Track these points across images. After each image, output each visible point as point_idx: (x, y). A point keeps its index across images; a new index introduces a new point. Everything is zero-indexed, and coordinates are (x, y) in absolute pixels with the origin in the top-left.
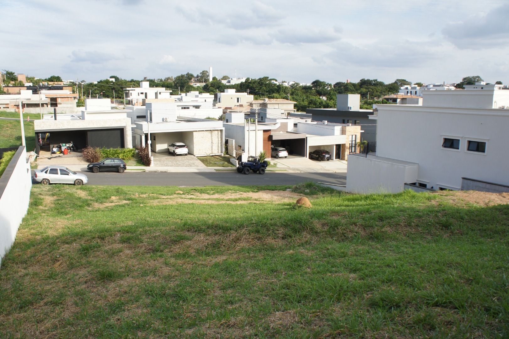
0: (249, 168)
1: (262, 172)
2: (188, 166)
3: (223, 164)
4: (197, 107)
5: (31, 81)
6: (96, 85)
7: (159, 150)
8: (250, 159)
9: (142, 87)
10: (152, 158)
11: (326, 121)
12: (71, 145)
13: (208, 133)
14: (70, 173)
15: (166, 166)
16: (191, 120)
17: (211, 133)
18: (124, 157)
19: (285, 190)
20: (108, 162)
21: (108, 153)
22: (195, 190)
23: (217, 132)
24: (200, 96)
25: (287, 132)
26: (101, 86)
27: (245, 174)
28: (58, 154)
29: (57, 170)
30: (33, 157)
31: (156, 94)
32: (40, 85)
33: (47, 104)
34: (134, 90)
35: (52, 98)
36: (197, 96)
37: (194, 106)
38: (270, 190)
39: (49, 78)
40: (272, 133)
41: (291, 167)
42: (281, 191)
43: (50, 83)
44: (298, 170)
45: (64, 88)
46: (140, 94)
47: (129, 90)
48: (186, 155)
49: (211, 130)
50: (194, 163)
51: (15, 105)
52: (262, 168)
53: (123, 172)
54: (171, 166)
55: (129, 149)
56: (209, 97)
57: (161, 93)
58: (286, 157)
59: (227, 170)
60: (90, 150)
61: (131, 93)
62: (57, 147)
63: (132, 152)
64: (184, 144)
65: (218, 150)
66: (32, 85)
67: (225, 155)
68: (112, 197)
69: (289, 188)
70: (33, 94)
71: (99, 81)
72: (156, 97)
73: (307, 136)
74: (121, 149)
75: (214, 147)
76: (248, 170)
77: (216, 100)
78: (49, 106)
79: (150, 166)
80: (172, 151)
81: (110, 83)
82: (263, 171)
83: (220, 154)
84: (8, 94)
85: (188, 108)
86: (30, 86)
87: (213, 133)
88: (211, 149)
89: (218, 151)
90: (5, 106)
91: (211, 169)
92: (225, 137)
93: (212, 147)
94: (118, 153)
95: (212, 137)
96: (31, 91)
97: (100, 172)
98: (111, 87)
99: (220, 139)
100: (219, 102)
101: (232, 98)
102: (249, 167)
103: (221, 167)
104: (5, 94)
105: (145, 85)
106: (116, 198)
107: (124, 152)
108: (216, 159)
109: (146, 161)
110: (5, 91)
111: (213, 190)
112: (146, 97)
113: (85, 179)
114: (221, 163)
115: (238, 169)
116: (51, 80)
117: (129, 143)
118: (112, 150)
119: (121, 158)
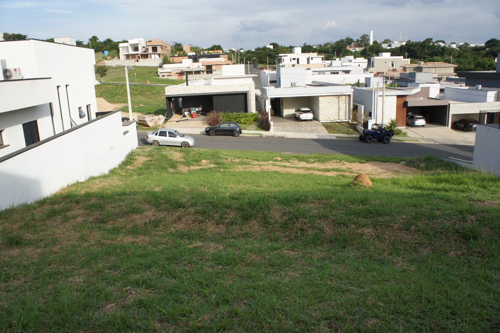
0: (371, 137)
1: (386, 142)
2: (310, 132)
3: (348, 131)
4: (347, 72)
5: (194, 51)
6: (253, 52)
7: (286, 115)
8: (375, 127)
9: (294, 53)
10: (272, 123)
11: (480, 86)
12: (201, 109)
13: (335, 99)
14: (178, 136)
15: (287, 131)
16: (322, 84)
17: (338, 98)
18: (246, 121)
19: (399, 163)
20: (225, 126)
21: (231, 117)
22: (296, 157)
23: (344, 97)
24: (354, 61)
25: (429, 98)
26: (258, 53)
27: (367, 142)
28: (188, 117)
29: (166, 132)
30: (161, 120)
31: (308, 59)
32: (201, 54)
33: (203, 71)
34: (287, 56)
35: (207, 65)
36: (350, 61)
37: (343, 71)
38: (381, 161)
39: (211, 48)
40: (408, 99)
41: (426, 137)
42: (394, 163)
43: (211, 52)
44: (432, 140)
45: (220, 55)
46: (292, 59)
47: (281, 56)
48: (311, 120)
49: (338, 95)
50: (317, 129)
51: (177, 73)
52: (387, 137)
53: (239, 136)
54: (291, 131)
55: (251, 114)
56: (363, 62)
57: (313, 58)
58: (423, 126)
59: (349, 138)
60: (212, 115)
61: (283, 59)
62: (188, 111)
63: (255, 116)
64: (310, 110)
65: (346, 116)
66: (194, 55)
67: (352, 121)
68: (203, 160)
69: (405, 161)
70: (193, 62)
71: (256, 48)
72: (308, 62)
73: (450, 102)
74: (244, 113)
75: (341, 113)
76: (370, 139)
77: (370, 64)
78: (205, 73)
79: (270, 131)
80: (298, 116)
81: (267, 50)
82: (388, 140)
83: (347, 121)
84: (172, 63)
85: (338, 73)
86: (193, 55)
87: (340, 98)
88: (337, 115)
89: (346, 118)
90: (168, 74)
91: (333, 136)
92: (353, 102)
93: (339, 113)
94: (240, 118)
95: (339, 102)
96: (191, 60)
97: (216, 135)
98: (267, 53)
99: (347, 105)
100: (373, 67)
101: (386, 62)
102: (372, 135)
103: (345, 134)
104: (170, 63)
105: (298, 50)
106: (206, 162)
107: (247, 116)
108: (342, 126)
109: (266, 127)
110: (171, 60)
111: (315, 158)
112: (298, 63)
113: (191, 142)
114: (346, 130)
115: (361, 137)
116: (212, 49)
117: (252, 108)
118: (235, 114)
119: (242, 122)
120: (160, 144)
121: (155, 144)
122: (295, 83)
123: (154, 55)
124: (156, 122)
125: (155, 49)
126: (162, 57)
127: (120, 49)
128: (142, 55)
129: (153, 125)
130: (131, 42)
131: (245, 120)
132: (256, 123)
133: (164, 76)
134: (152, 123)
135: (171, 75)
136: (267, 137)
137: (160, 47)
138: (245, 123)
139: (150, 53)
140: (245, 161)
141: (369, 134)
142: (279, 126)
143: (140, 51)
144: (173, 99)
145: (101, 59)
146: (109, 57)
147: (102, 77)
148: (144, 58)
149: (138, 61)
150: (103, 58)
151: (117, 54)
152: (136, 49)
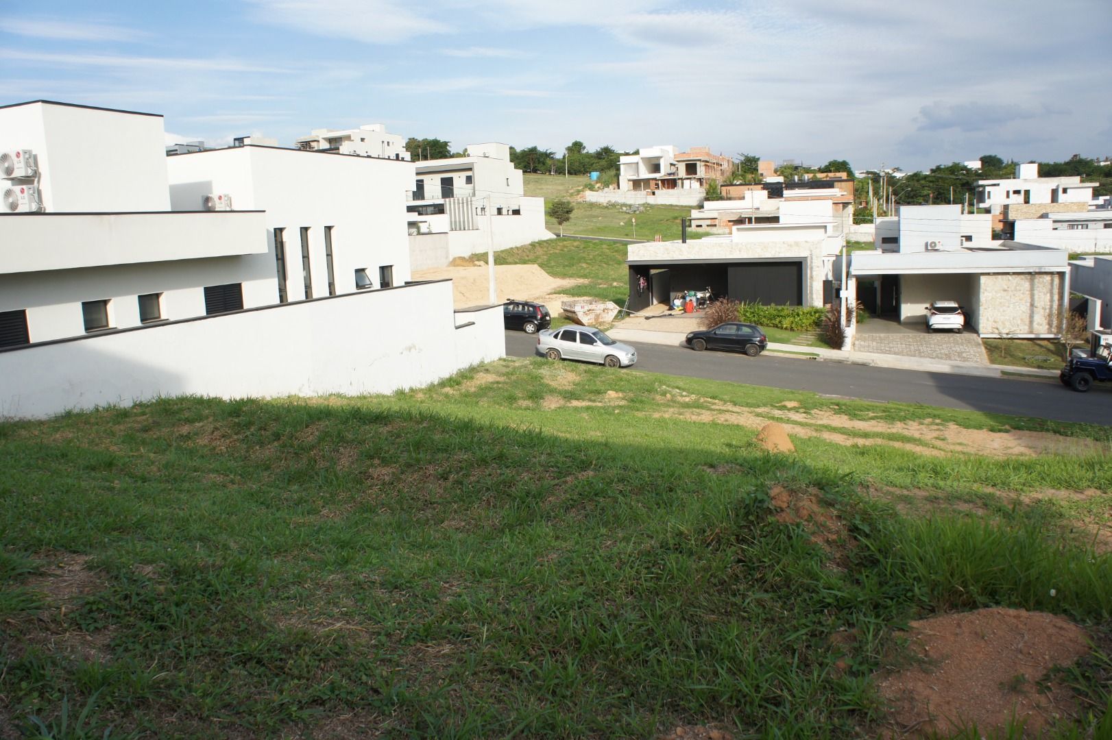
0: (1087, 376)
2: (941, 358)
3: (1046, 361)
5: (782, 174)
6: (926, 177)
7: (907, 318)
9: (1019, 178)
12: (708, 295)
13: (1025, 283)
14: (598, 342)
15: (884, 352)
17: (1032, 281)
18: (794, 325)
20: (730, 331)
21: (762, 314)
22: (837, 405)
23: (1048, 278)
26: (938, 179)
28: (678, 310)
29: (575, 333)
30: (610, 312)
31: (1054, 193)
32: (794, 180)
34: (998, 185)
39: (826, 166)
43: (820, 175)
45: (836, 184)
46: (1011, 193)
47: (984, 186)
48: (958, 331)
49: (1030, 273)
50: (962, 353)
51: (729, 221)
53: (755, 354)
54: (896, 353)
55: (810, 309)
57: (1068, 190)
60: (716, 307)
61: (989, 192)
62: (683, 297)
63: (818, 315)
64: (956, 305)
65: (1049, 324)
66: (782, 181)
67: (1065, 338)
70: (769, 197)
71: (934, 168)
72: (1053, 200)
74: (792, 308)
75: (1036, 317)
76: (1086, 381)
79: (843, 349)
81: (958, 171)
83: (1052, 336)
84: (725, 200)
87: (1036, 281)
88: (1027, 323)
89: (1049, 329)
90: (709, 222)
91: (995, 370)
92: (1073, 290)
93: (1031, 317)
94: (782, 316)
95: (1032, 289)
96: (766, 192)
97: (707, 349)
98: (960, 180)
99: (1056, 297)
102: (1092, 372)
103: (1034, 367)
104: (721, 198)
105: (1029, 171)
106: (616, 395)
107: (798, 315)
108: (1037, 348)
109: (834, 338)
110: (724, 194)
111: (884, 411)
112: (1027, 201)
113: (624, 357)
114: (1041, 357)
115: (1063, 375)
116: (826, 170)
117: (814, 296)
118: (771, 309)
119: (785, 326)
120: (563, 357)
121: (553, 356)
122: (935, 243)
123: (689, 181)
124: (597, 316)
125: (691, 168)
126: (706, 186)
127: (622, 167)
128: (663, 181)
129: (590, 321)
130: (646, 153)
131: (792, 322)
132: (818, 331)
133: (701, 226)
134: (589, 317)
135: (715, 225)
136: (827, 362)
137: (703, 163)
138: (792, 329)
139: (680, 177)
140: (705, 402)
141: (1086, 370)
142: (873, 340)
143: (662, 174)
144: (653, 272)
145: (581, 188)
146: (598, 185)
147: (560, 223)
148: (668, 188)
149: (654, 193)
150: (586, 186)
151: (615, 179)
152: (656, 168)
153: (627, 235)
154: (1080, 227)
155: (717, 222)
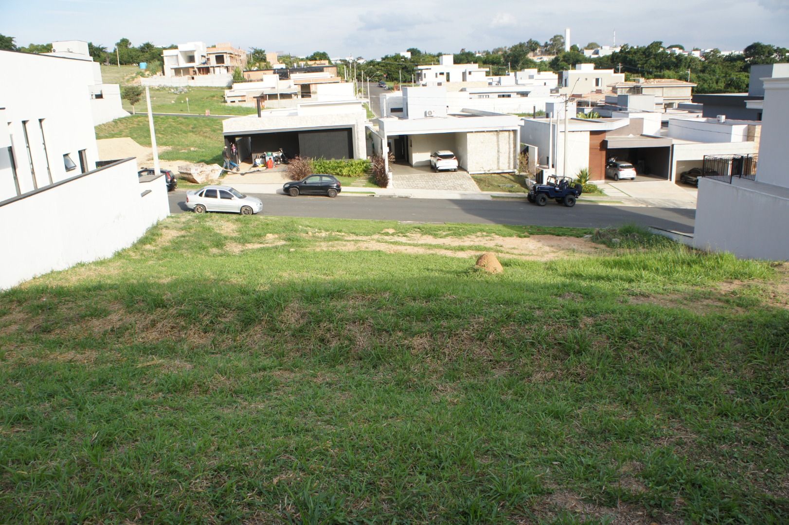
0: (545, 196)
1: (569, 204)
2: (451, 189)
3: (512, 187)
4: (524, 94)
5: (284, 62)
6: (378, 63)
7: (417, 162)
8: (553, 181)
9: (442, 64)
10: (390, 175)
11: (723, 117)
12: (281, 154)
13: (493, 136)
14: (235, 196)
15: (415, 188)
18: (350, 173)
19: (581, 237)
20: (314, 180)
21: (327, 166)
22: (419, 228)
23: (507, 133)
24: (536, 76)
25: (642, 135)
26: (387, 64)
27: (539, 205)
28: (261, 167)
29: (215, 191)
30: (216, 172)
31: (464, 74)
32: (294, 66)
33: (296, 94)
34: (430, 69)
35: (303, 85)
36: (531, 77)
37: (518, 93)
38: (553, 234)
39: (311, 56)
40: (607, 137)
41: (634, 196)
42: (572, 238)
43: (310, 63)
44: (644, 201)
45: (325, 69)
46: (438, 74)
47: (422, 70)
48: (455, 170)
49: (497, 131)
50: (462, 185)
51: (254, 97)
52: (571, 196)
53: (336, 196)
54: (421, 188)
55: (359, 161)
56: (551, 77)
57: (472, 73)
58: (632, 179)
59: (512, 198)
60: (296, 163)
61: (425, 74)
62: (262, 157)
63: (365, 165)
64: (452, 154)
65: (509, 163)
66: (284, 67)
67: (520, 172)
68: (268, 235)
69: (590, 233)
70: (280, 79)
71: (384, 57)
72: (464, 79)
74: (347, 160)
75: (501, 159)
76: (544, 199)
77: (562, 81)
78: (300, 97)
79: (388, 187)
80: (434, 165)
81: (399, 59)
82: (573, 201)
83: (511, 171)
84: (248, 81)
85: (509, 96)
86: (282, 69)
87: (500, 136)
88: (496, 163)
89: (509, 166)
90: (240, 99)
91: (486, 195)
92: (521, 141)
93: (498, 159)
94: (342, 167)
95: (498, 141)
96: (277, 75)
97: (300, 195)
98: (401, 65)
99: (512, 146)
100: (566, 86)
101: (586, 79)
102: (547, 193)
103: (507, 192)
104: (245, 81)
105: (448, 60)
106: (273, 237)
107: (352, 165)
108: (504, 179)
109: (380, 180)
110: (246, 77)
111: (449, 230)
112: (448, 80)
113: (256, 206)
114: (509, 185)
115: (529, 196)
116: (313, 58)
117: (360, 152)
118: (333, 162)
119: (344, 174)
120: (207, 210)
121: (200, 210)
122: (431, 112)
123: (218, 68)
124: (208, 175)
125: (220, 59)
126: (232, 72)
127: (165, 59)
128: (199, 69)
129: (203, 180)
130: (183, 47)
131: (349, 171)
132: (367, 176)
133: (234, 102)
134: (202, 177)
135: (245, 101)
136: (382, 198)
137: (229, 55)
138: (349, 176)
139: (212, 65)
140: (336, 235)
141: (543, 192)
142: (403, 179)
143: (198, 63)
144: (237, 139)
145: (134, 75)
146: (147, 73)
147: (132, 104)
148: (203, 74)
149: (193, 78)
150: (138, 74)
151: (160, 68)
152: (191, 59)
153: (182, 111)
154: (485, 97)
155: (245, 98)
